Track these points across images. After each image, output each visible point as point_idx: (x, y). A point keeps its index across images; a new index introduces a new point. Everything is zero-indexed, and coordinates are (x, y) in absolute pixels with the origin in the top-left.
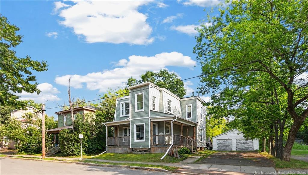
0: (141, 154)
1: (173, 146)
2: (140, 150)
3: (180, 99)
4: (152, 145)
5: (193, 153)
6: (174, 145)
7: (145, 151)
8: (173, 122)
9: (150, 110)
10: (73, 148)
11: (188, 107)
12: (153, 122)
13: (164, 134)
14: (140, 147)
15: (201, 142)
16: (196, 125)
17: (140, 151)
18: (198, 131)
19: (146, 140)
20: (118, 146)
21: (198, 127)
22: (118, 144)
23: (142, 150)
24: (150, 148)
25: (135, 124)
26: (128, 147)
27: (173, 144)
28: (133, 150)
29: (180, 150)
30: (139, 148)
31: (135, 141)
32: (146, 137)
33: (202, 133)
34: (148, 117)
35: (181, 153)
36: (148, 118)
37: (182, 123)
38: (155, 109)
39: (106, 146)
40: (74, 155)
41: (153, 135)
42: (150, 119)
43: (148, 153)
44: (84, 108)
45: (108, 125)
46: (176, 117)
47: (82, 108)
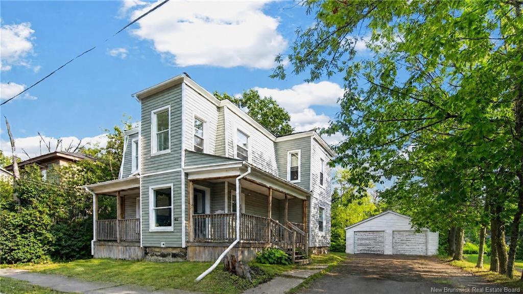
0: (165, 262)
1: (238, 243)
2: (163, 251)
3: (274, 138)
4: (192, 240)
5: (296, 262)
6: (242, 241)
7: (174, 256)
8: (239, 180)
9: (186, 150)
10: (10, 245)
11: (293, 155)
12: (194, 181)
13: (226, 212)
14: (162, 246)
15: (320, 234)
16: (309, 197)
17: (163, 256)
18: (313, 211)
19: (174, 226)
20: (118, 241)
21: (313, 202)
22: (118, 236)
23: (165, 252)
24: (186, 248)
25: (150, 188)
26: (137, 244)
27: (240, 239)
28: (146, 251)
29: (263, 254)
30: (159, 247)
31: (150, 231)
32: (176, 219)
33: (324, 216)
34: (180, 169)
35: (263, 261)
36: (180, 172)
37: (269, 188)
38: (205, 152)
39: (92, 242)
40: (17, 260)
41: (193, 216)
42: (185, 173)
43: (180, 260)
44: (58, 154)
45: (96, 192)
46: (247, 168)
47: (54, 155)
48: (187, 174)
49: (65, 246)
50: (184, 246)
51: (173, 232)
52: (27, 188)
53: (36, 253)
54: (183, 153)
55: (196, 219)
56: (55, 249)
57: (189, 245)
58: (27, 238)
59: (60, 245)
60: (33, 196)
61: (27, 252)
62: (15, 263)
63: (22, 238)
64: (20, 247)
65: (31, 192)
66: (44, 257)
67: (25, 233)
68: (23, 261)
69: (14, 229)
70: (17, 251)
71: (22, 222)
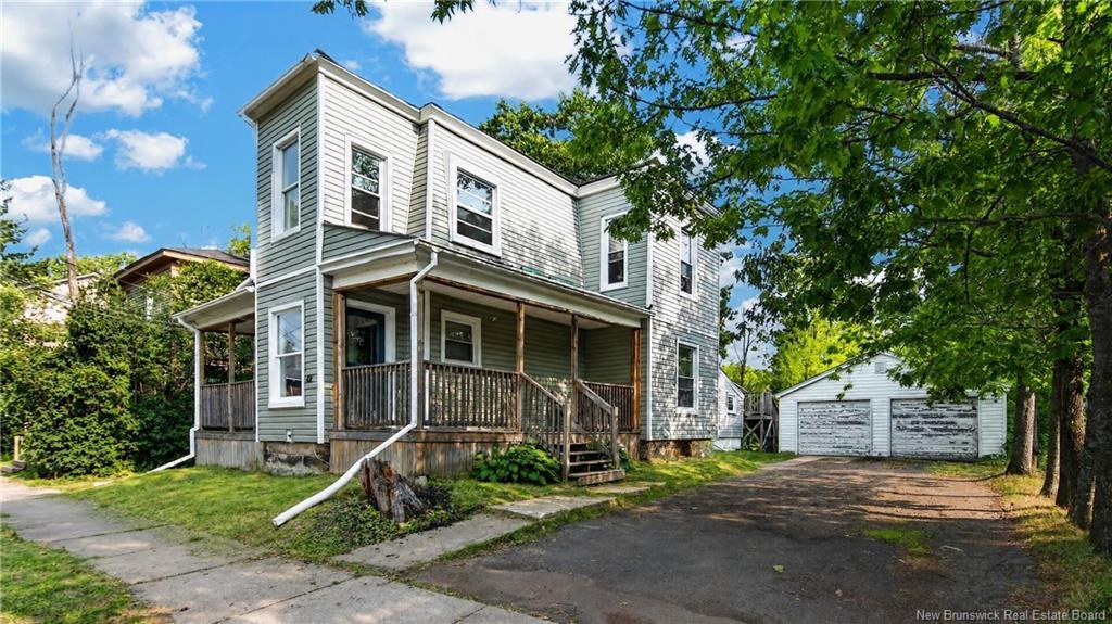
0: (292, 475)
2: (291, 450)
3: (571, 189)
4: (340, 425)
5: (571, 479)
6: (425, 428)
7: (307, 461)
8: (417, 283)
9: (326, 224)
12: (346, 293)
14: (288, 439)
15: (683, 411)
16: (645, 321)
17: (291, 461)
18: (656, 355)
19: (305, 396)
20: (231, 429)
21: (657, 334)
22: (230, 418)
23: (294, 452)
24: (327, 445)
25: (270, 313)
26: (251, 436)
28: (266, 451)
30: (284, 442)
31: (270, 406)
32: (308, 380)
33: (696, 366)
34: (313, 267)
37: (519, 302)
38: (382, 229)
39: (192, 431)
40: (63, 471)
41: (343, 371)
42: (325, 275)
43: (316, 471)
44: (165, 253)
45: (200, 327)
46: (430, 253)
47: (160, 256)
48: (329, 278)
49: (161, 441)
50: (321, 440)
51: (301, 408)
52: (86, 324)
53: (101, 455)
54: (320, 230)
55: (347, 377)
56: (138, 447)
57: (334, 435)
58: (84, 425)
59: (149, 438)
60: (98, 338)
61: (83, 453)
62: (59, 476)
63: (76, 424)
64: (70, 443)
65: (94, 332)
66: (117, 463)
67: (82, 415)
68: (74, 472)
69: (56, 408)
70: (64, 451)
71: (70, 391)
